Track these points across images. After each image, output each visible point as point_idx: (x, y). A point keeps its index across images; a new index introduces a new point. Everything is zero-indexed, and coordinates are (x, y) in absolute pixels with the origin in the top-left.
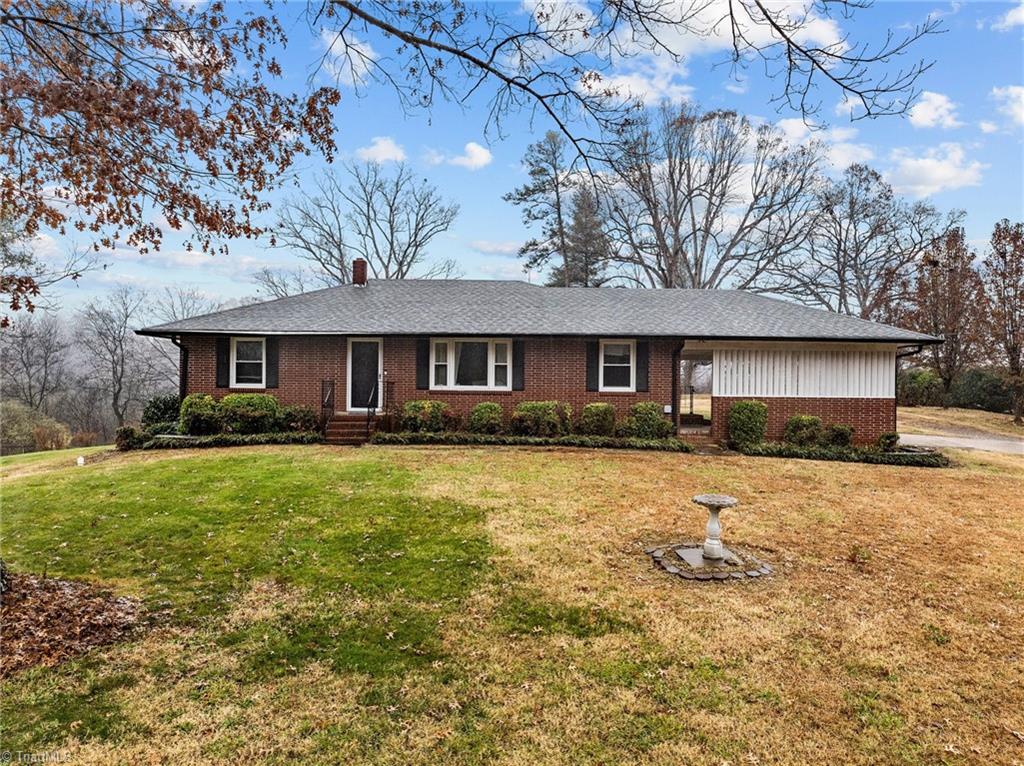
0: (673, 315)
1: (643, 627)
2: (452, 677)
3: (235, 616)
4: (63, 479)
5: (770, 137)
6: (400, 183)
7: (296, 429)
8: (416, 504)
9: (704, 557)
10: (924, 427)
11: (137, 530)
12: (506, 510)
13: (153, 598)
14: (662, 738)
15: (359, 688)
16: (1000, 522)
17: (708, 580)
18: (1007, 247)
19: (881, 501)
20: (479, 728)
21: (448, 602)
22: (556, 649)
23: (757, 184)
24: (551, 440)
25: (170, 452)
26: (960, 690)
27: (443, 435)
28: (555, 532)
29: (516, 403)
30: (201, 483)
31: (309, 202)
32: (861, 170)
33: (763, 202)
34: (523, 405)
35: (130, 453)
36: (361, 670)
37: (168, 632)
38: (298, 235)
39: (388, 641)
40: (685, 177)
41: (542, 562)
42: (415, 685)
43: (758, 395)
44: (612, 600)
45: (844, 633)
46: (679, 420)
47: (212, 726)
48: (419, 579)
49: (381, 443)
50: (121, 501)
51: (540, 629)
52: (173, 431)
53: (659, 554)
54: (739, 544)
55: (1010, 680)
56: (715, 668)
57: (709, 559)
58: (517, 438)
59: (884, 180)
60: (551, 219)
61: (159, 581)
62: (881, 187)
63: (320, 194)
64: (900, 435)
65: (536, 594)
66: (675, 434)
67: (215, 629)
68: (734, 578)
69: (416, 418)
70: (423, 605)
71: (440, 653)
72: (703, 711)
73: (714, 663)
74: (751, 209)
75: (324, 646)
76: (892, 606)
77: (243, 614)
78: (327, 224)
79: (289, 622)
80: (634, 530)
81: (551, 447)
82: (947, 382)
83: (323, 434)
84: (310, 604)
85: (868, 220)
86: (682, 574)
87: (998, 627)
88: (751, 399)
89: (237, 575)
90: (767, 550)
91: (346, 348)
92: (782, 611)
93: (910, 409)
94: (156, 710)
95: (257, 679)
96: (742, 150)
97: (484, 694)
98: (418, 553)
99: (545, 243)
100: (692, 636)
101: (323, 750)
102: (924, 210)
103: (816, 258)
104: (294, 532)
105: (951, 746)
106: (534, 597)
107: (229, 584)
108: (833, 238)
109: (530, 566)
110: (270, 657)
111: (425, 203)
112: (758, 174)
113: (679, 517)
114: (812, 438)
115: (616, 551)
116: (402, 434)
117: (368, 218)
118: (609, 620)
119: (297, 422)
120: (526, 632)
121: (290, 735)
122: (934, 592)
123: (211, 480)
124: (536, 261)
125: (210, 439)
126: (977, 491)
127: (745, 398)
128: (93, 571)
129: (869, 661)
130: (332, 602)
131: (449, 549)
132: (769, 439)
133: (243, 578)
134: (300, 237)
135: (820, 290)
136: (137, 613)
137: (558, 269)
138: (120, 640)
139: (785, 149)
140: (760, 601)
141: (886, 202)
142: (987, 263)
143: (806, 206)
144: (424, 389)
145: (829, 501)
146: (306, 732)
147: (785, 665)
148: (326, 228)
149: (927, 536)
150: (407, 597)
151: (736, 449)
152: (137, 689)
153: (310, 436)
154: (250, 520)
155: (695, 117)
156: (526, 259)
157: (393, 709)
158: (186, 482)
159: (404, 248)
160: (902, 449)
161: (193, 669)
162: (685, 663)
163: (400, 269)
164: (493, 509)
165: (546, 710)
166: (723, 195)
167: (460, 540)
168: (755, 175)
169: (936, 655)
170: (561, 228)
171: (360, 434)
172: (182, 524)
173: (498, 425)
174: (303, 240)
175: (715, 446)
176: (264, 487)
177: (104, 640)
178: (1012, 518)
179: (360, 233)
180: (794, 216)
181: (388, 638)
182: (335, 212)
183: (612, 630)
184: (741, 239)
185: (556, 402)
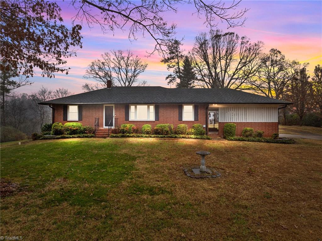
0: (206, 96)
1: (173, 192)
2: (106, 207)
3: (46, 189)
4: (11, 148)
5: (244, 40)
6: (129, 57)
7: (87, 133)
8: (115, 155)
9: (200, 171)
10: (292, 132)
11: (27, 163)
12: (143, 157)
13: (23, 183)
14: (166, 226)
15: (76, 210)
16: (303, 160)
17: (199, 178)
18: (319, 74)
19: (266, 154)
20: (109, 223)
21: (114, 185)
22: (143, 199)
23: (241, 55)
24: (166, 136)
25: (47, 140)
26: (269, 213)
27: (132, 135)
28: (156, 164)
29: (156, 125)
30: (52, 150)
31: (100, 63)
32: (275, 50)
33: (243, 61)
34: (158, 125)
35: (35, 141)
36: (79, 205)
37: (24, 193)
38: (97, 74)
39: (91, 196)
40: (218, 53)
41: (148, 173)
42: (93, 209)
43: (234, 121)
44: (166, 184)
45: (237, 195)
46: (208, 129)
47: (26, 221)
48: (108, 178)
49: (112, 137)
50: (26, 155)
51: (139, 193)
52: (50, 134)
53: (186, 170)
54: (214, 167)
55: (287, 209)
56: (191, 205)
57: (202, 172)
58: (155, 135)
59: (282, 53)
60: (176, 68)
61: (28, 178)
62: (281, 56)
63: (104, 61)
64: (279, 134)
65: (142, 182)
66: (207, 134)
67: (39, 192)
68: (207, 177)
69: (124, 129)
70: (106, 185)
71: (105, 200)
72: (182, 219)
73: (191, 204)
74: (239, 63)
75: (70, 198)
76: (257, 186)
77: (49, 188)
78: (106, 70)
79: (62, 190)
80: (181, 163)
81: (166, 138)
82: (301, 117)
83: (95, 134)
84: (71, 185)
85: (277, 66)
86: (191, 176)
87: (289, 193)
88: (231, 123)
89: (52, 177)
90: (222, 169)
91: (103, 108)
92: (220, 188)
93: (289, 126)
94: (11, 216)
95: (46, 207)
96: (236, 45)
97: (114, 212)
98: (110, 170)
99: (174, 75)
100: (187, 195)
101: (58, 229)
102: (296, 63)
103: (261, 79)
104: (74, 164)
105: (260, 230)
106: (141, 183)
107: (49, 179)
108: (266, 72)
109: (144, 174)
110: (52, 201)
111: (137, 63)
112: (241, 53)
113: (198, 159)
114: (251, 135)
115: (173, 169)
116: (119, 134)
117: (119, 68)
118: (162, 190)
119: (87, 131)
120: (135, 194)
121: (49, 224)
122: (272, 182)
123: (55, 148)
124: (172, 81)
125: (60, 136)
126: (299, 151)
127: (229, 122)
128: (8, 175)
129: (242, 203)
130: (78, 185)
131: (120, 169)
132: (237, 135)
133: (54, 177)
134: (98, 75)
135: (263, 89)
136: (17, 188)
137: (178, 83)
138: (8, 196)
139: (250, 44)
140: (213, 185)
141: (283, 60)
142: (313, 79)
143: (257, 62)
144: (127, 120)
145: (249, 154)
146: (55, 223)
147: (214, 204)
148: (106, 72)
149: (277, 165)
150: (102, 183)
151: (225, 139)
152: (8, 210)
153: (90, 135)
154: (63, 160)
155: (221, 35)
156: (168, 80)
157: (84, 216)
158: (47, 149)
159: (130, 77)
160: (280, 138)
161: (27, 204)
162: (182, 203)
163: (129, 84)
164: (139, 157)
165: (132, 217)
166: (231, 59)
167: (125, 166)
168: (240, 52)
169: (265, 202)
170: (179, 71)
171: (106, 134)
172: (41, 161)
173: (150, 131)
174: (99, 76)
175: (220, 138)
176: (71, 150)
177: (3, 196)
178: (308, 160)
179: (117, 73)
180: (253, 65)
181: (91, 195)
182: (109, 67)
183: (162, 193)
184: (237, 73)
185: (169, 124)
